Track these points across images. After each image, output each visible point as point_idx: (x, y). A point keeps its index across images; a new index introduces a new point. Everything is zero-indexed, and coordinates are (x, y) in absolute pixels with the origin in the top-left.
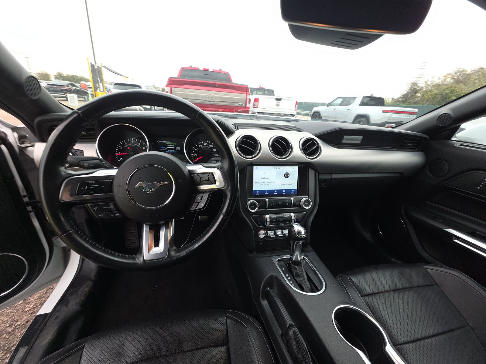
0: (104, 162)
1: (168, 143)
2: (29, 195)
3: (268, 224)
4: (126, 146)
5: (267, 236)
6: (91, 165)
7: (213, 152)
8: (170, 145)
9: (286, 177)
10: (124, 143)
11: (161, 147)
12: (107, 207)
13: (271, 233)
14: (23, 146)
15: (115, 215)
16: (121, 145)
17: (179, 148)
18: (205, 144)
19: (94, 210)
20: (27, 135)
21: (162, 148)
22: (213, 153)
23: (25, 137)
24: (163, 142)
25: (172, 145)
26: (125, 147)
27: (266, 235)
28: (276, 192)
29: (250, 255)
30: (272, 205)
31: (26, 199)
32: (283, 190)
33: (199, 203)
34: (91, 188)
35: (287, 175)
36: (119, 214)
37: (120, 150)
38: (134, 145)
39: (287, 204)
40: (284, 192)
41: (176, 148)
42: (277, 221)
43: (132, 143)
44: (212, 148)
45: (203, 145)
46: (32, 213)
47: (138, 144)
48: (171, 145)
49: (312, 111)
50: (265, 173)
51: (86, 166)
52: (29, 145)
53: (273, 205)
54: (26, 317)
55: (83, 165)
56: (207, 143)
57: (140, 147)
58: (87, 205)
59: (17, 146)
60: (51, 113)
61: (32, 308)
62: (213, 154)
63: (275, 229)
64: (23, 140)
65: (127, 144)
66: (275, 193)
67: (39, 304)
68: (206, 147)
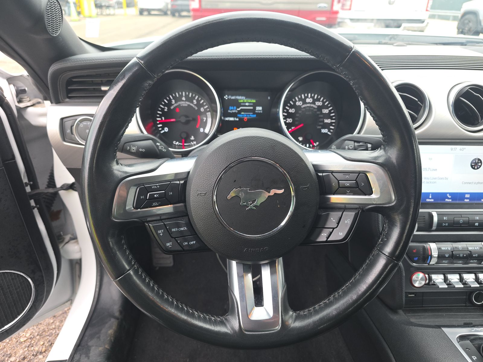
0: (159, 142)
1: (241, 99)
2: (31, 183)
3: (433, 261)
4: (174, 106)
5: (430, 283)
6: (141, 150)
7: (322, 116)
8: (245, 103)
9: (474, 169)
10: (170, 101)
11: (231, 108)
12: (177, 229)
13: (438, 279)
14: (22, 105)
15: (188, 243)
16: (165, 105)
17: (260, 108)
18: (308, 100)
19: (158, 235)
20: (26, 89)
21: (232, 110)
22: (321, 118)
23: (24, 91)
24: (233, 98)
25: (249, 103)
26: (172, 108)
27: (427, 281)
28: (450, 197)
29: (395, 317)
30: (444, 224)
31: (28, 189)
32: (465, 194)
33: (334, 229)
34: (155, 196)
35: (476, 164)
36: (194, 242)
37: (164, 114)
38: (186, 105)
39: (477, 224)
40: (467, 198)
41: (254, 109)
42: (453, 257)
43: (183, 101)
44: (320, 108)
45: (304, 102)
46: (36, 209)
47: (192, 103)
48: (247, 102)
49: (460, 10)
50: (430, 159)
51: (134, 151)
52: (29, 104)
53: (447, 224)
54: (21, 351)
55: (130, 149)
56: (311, 97)
57: (196, 108)
58: (149, 225)
59: (15, 106)
60: (71, 56)
61: (29, 338)
62: (322, 120)
63: (444, 272)
64: (21, 96)
65: (176, 102)
66: (446, 200)
67: (36, 334)
68: (309, 105)
